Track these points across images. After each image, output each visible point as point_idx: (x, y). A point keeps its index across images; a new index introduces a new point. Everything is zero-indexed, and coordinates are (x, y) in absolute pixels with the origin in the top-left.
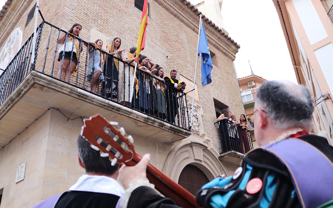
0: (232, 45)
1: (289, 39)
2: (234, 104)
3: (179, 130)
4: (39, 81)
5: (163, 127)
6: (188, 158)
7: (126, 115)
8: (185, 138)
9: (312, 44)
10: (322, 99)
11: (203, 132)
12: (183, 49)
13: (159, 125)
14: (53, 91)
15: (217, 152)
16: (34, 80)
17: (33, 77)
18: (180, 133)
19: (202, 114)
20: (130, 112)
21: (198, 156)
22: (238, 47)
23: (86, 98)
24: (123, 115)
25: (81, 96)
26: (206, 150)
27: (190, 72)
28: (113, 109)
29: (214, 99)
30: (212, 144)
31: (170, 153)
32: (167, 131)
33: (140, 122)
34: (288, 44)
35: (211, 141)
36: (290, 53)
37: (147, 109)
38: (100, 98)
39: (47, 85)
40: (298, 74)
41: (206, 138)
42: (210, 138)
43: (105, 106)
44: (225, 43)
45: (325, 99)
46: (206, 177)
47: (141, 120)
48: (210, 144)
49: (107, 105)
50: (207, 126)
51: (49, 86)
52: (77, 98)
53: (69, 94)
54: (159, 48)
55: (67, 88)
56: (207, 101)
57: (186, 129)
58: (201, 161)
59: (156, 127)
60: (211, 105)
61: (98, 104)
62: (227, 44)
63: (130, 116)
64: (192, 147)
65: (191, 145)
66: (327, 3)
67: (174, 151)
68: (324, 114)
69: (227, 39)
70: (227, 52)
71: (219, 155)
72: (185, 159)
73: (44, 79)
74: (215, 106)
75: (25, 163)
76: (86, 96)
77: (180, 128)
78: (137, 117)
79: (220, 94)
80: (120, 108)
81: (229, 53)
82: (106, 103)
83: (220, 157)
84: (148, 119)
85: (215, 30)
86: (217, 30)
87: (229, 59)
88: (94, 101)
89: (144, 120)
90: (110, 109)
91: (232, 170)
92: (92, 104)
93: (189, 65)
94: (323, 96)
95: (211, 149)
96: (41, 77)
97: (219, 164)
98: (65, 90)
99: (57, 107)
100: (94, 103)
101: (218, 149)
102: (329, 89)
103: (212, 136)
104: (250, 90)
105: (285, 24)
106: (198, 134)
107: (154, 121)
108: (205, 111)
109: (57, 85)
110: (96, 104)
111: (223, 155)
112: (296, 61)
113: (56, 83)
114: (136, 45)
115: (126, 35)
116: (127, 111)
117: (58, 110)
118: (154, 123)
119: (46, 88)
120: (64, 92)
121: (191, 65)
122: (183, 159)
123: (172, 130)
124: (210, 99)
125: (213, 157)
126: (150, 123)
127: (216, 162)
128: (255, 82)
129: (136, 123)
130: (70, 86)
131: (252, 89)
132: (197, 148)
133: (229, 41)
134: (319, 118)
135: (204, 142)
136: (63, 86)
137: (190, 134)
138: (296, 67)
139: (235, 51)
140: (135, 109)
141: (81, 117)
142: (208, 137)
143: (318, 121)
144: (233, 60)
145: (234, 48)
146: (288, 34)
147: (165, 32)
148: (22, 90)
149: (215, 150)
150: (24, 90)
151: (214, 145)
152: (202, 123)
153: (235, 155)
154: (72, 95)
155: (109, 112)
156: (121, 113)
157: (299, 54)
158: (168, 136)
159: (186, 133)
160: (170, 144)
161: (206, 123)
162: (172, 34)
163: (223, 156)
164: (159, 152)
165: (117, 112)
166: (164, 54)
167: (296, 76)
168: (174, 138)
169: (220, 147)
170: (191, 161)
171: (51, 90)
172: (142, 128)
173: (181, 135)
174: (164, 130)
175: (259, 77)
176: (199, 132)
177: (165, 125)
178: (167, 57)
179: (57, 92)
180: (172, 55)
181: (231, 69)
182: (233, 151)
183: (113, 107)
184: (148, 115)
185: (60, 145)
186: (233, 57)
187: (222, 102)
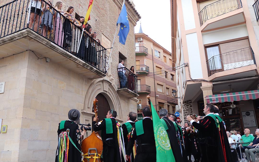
0: (136, 16)
1: (173, 19)
2: (130, 57)
3: (100, 73)
4: (31, 35)
5: (92, 70)
6: (100, 89)
7: (74, 60)
8: (103, 77)
9: (186, 30)
10: (184, 65)
11: (110, 73)
12: (106, 15)
13: (90, 68)
14: (37, 42)
15: (116, 87)
16: (28, 34)
17: (28, 32)
18: (100, 74)
19: (111, 62)
20: (76, 59)
21: (106, 88)
22: (140, 18)
23: (54, 48)
24: (72, 60)
25: (52, 47)
26: (110, 85)
27: (108, 32)
28: (68, 56)
29: (119, 52)
30: (114, 82)
31: (91, 85)
32: (93, 72)
33: (80, 65)
34: (171, 23)
35: (114, 80)
36: (171, 28)
37: (83, 57)
38: (62, 49)
39: (34, 38)
40: (173, 42)
41: (112, 78)
42: (114, 78)
43: (64, 54)
44: (132, 13)
45: (185, 66)
46: (108, 102)
47: (81, 64)
48: (113, 81)
49: (65, 54)
50: (113, 70)
51: (35, 39)
52: (50, 48)
53: (46, 45)
54: (92, 13)
55: (46, 41)
56: (115, 53)
57: (103, 72)
58: (107, 92)
59: (88, 69)
60: (117, 56)
61: (60, 53)
62: (133, 15)
63: (76, 62)
64: (103, 82)
65: (103, 81)
66: (200, 6)
67: (93, 84)
68: (182, 72)
69: (134, 11)
70: (132, 20)
71: (117, 89)
72: (98, 90)
73: (34, 34)
74: (119, 57)
75: (4, 82)
76: (55, 47)
77: (101, 71)
78: (79, 62)
79: (123, 49)
80: (71, 56)
81: (133, 20)
82: (64, 53)
83: (118, 91)
84: (85, 64)
85: (128, 3)
86: (129, 4)
87: (132, 25)
88: (58, 50)
89: (83, 65)
90: (66, 56)
91: (123, 100)
92: (57, 52)
93: (108, 27)
94: (185, 64)
95: (113, 85)
96: (32, 33)
97: (116, 95)
98: (44, 42)
99: (33, 50)
100: (58, 52)
101: (117, 85)
102: (189, 61)
103: (115, 77)
104: (138, 43)
105: (173, 9)
106: (107, 74)
107: (88, 66)
108: (113, 60)
109: (40, 39)
110: (59, 52)
111: (120, 89)
112: (174, 34)
113: (40, 38)
114: (79, 10)
115: (74, 2)
116: (75, 58)
117: (33, 51)
118: (87, 67)
119: (33, 40)
120: (43, 43)
121: (109, 27)
122: (97, 90)
123: (96, 72)
124: (117, 52)
125: (113, 90)
126: (85, 67)
127: (115, 94)
128: (142, 38)
129: (77, 65)
130: (47, 40)
131: (140, 43)
132: (106, 83)
133: (135, 12)
134: (179, 74)
135: (110, 80)
136: (43, 40)
137: (105, 76)
138: (173, 38)
139: (137, 20)
140: (79, 57)
141: (45, 58)
142: (113, 77)
143: (178, 75)
144: (135, 26)
145: (137, 18)
146: (173, 16)
147: (97, 2)
148: (15, 38)
149: (116, 86)
150: (17, 38)
151: (115, 83)
152: (111, 68)
153: (127, 91)
154: (47, 46)
155: (65, 58)
156: (71, 59)
157: (177, 31)
158: (92, 75)
159: (103, 75)
160: (92, 79)
161: (113, 68)
162: (101, 3)
163: (120, 91)
164: (85, 84)
165: (69, 58)
166: (94, 18)
167: (172, 43)
168: (95, 76)
169: (118, 85)
170: (101, 91)
171: (35, 41)
172: (79, 68)
173: (100, 75)
174: (92, 71)
175: (146, 35)
176: (108, 73)
177: (93, 69)
178: (96, 20)
179: (39, 43)
180: (99, 19)
181: (132, 32)
182: (126, 88)
183: (68, 55)
184: (85, 62)
185: (33, 75)
186: (135, 24)
187: (124, 55)
